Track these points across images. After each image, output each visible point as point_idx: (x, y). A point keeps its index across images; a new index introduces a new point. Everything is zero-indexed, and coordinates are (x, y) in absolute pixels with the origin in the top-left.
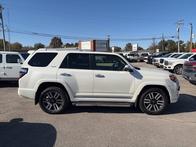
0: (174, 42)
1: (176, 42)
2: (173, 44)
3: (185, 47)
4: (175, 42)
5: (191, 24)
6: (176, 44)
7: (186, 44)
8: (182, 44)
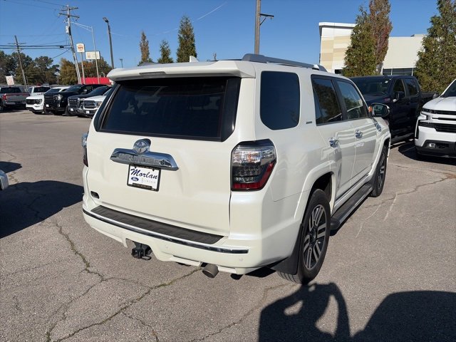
0: (28, 59)
1: (34, 59)
2: (28, 64)
3: (57, 73)
4: (31, 59)
5: (107, 21)
6: (34, 65)
7: (58, 66)
8: (51, 66)
